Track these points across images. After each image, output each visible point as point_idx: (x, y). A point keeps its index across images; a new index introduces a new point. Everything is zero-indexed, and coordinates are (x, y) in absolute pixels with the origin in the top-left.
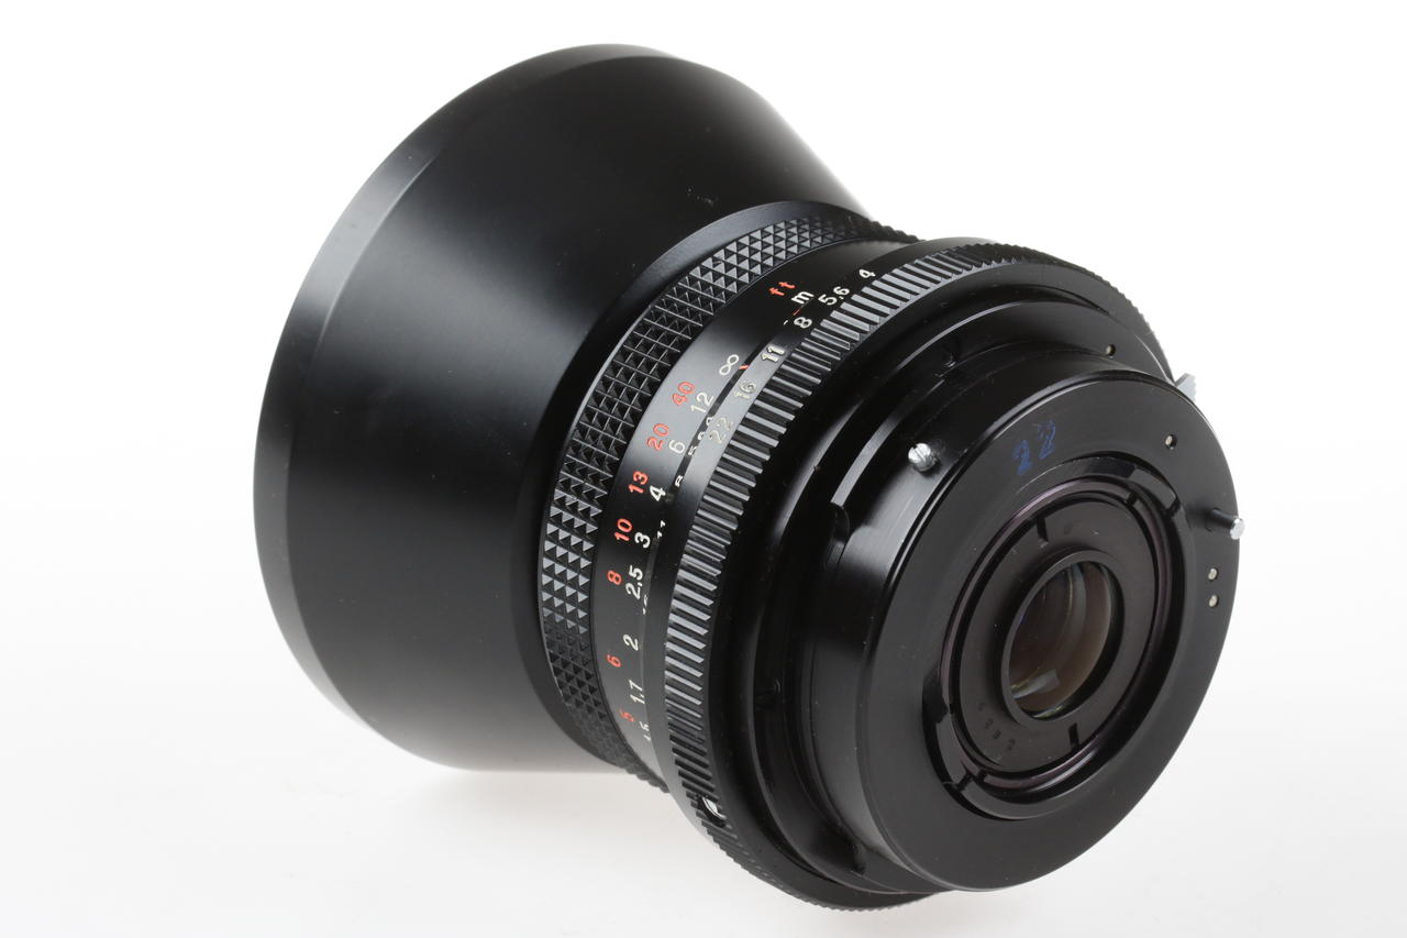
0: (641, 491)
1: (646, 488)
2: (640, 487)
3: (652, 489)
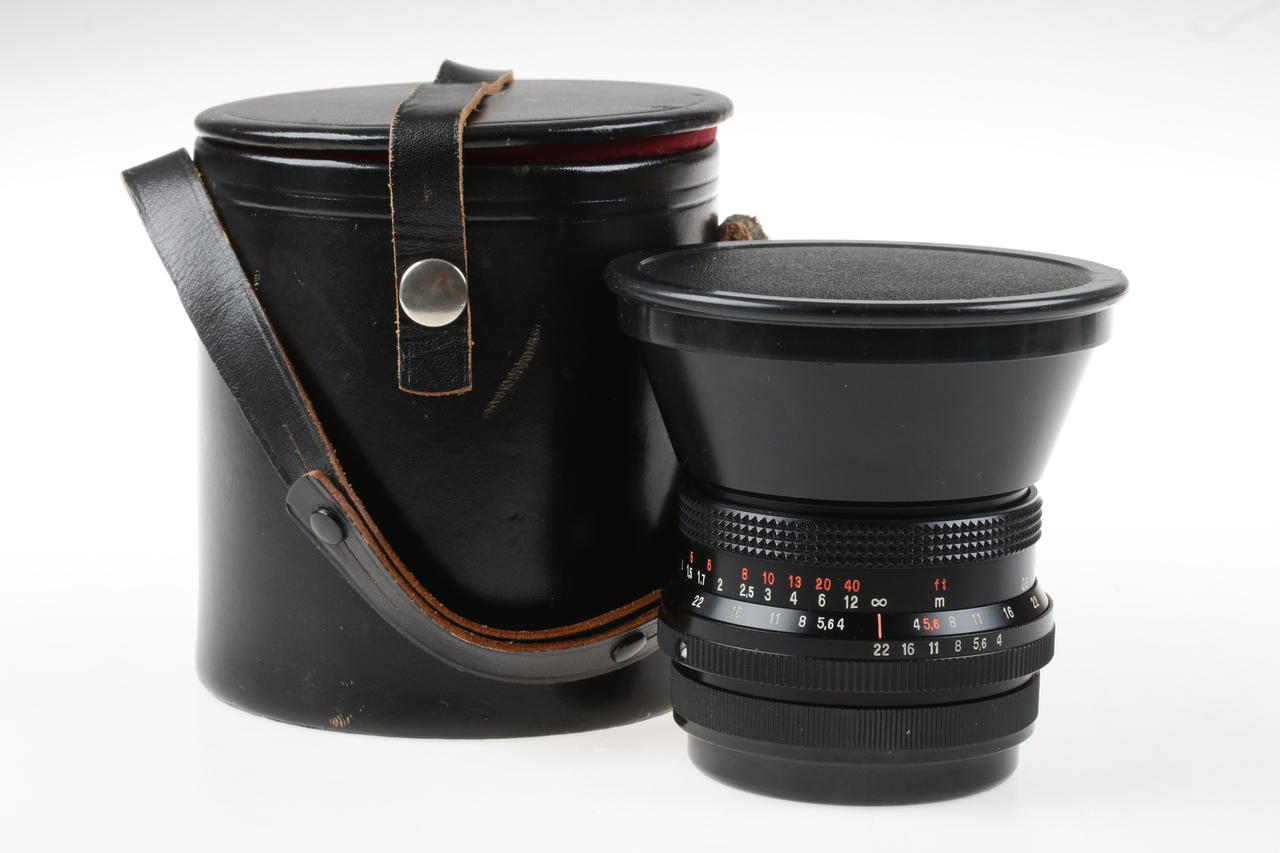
0: (792, 586)
1: (795, 589)
2: (794, 584)
3: (795, 593)
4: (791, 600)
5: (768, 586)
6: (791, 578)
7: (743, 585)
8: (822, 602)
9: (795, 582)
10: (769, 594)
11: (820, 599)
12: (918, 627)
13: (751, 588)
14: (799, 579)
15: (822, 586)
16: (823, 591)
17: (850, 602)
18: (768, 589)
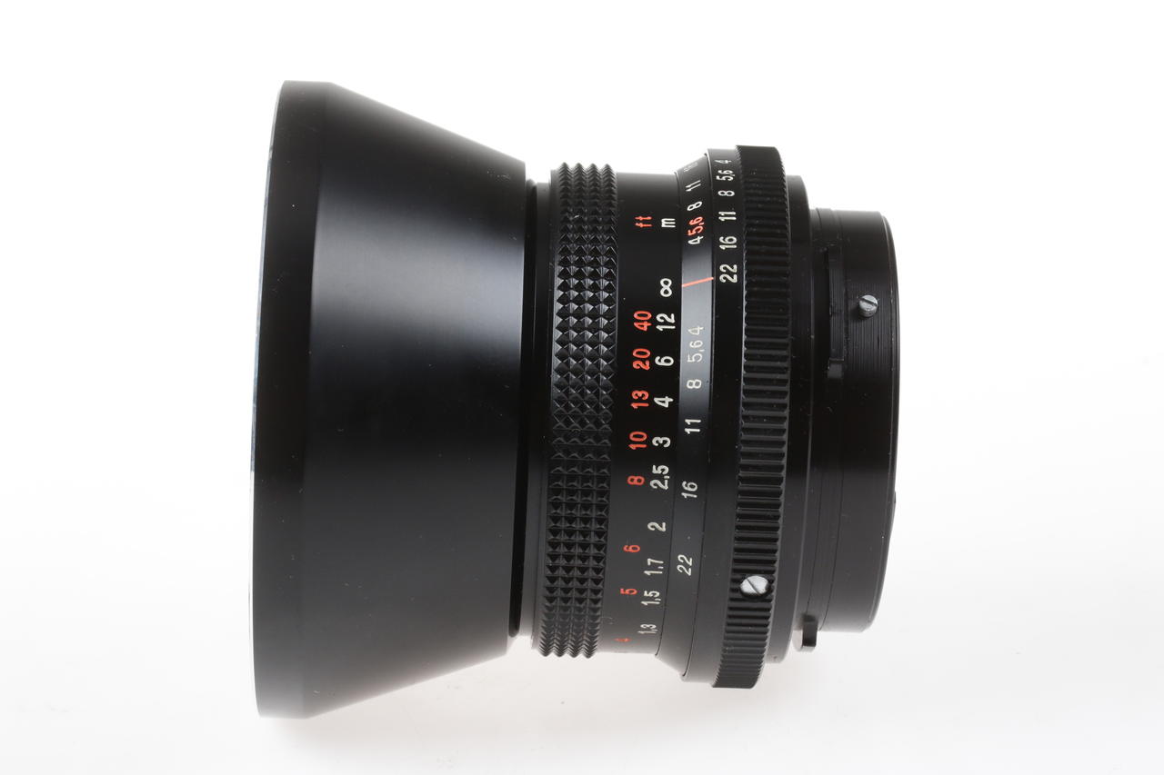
0: (647, 405)
1: (650, 401)
2: (645, 402)
3: (657, 400)
4: (666, 405)
5: (649, 441)
6: (635, 406)
7: (652, 483)
8: (667, 361)
9: (640, 400)
10: (661, 440)
11: (663, 363)
12: (699, 238)
13: (654, 471)
14: (637, 394)
15: (643, 361)
16: (651, 359)
17: (666, 323)
18: (654, 442)
